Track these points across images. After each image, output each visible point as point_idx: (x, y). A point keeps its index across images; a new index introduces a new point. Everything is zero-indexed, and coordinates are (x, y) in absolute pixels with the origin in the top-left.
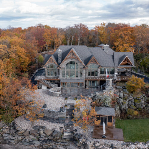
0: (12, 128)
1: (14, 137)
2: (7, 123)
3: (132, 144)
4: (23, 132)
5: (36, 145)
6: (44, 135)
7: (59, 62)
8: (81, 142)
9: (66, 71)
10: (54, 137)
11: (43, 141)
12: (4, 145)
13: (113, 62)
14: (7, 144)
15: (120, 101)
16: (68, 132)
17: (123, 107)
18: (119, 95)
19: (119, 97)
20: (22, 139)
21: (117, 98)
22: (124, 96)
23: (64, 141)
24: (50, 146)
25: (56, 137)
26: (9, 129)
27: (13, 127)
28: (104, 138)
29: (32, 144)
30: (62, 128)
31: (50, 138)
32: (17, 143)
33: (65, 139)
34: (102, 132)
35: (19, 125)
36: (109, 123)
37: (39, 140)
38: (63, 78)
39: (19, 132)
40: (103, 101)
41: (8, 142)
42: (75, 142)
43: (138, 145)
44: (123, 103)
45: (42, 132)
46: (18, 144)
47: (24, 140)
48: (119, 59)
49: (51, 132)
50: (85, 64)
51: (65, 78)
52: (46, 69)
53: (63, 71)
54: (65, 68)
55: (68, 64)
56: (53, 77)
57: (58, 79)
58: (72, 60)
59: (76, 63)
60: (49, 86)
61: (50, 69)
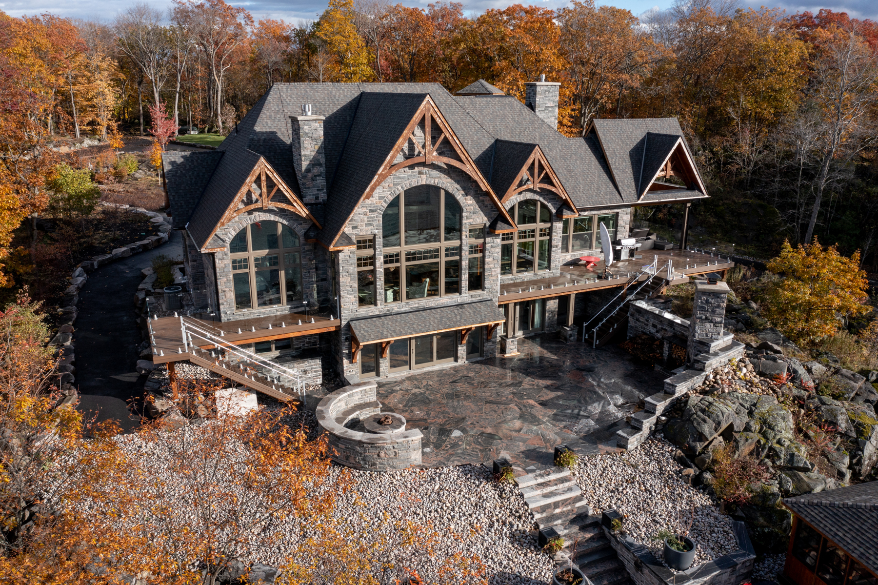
7: (314, 194)
9: (379, 261)
38: (363, 311)
51: (380, 308)
52: (224, 262)
53: (361, 262)
54: (379, 241)
55: (395, 203)
56: (282, 309)
57: (329, 325)
58: (423, 180)
59: (450, 197)
60: (272, 391)
61: (253, 254)
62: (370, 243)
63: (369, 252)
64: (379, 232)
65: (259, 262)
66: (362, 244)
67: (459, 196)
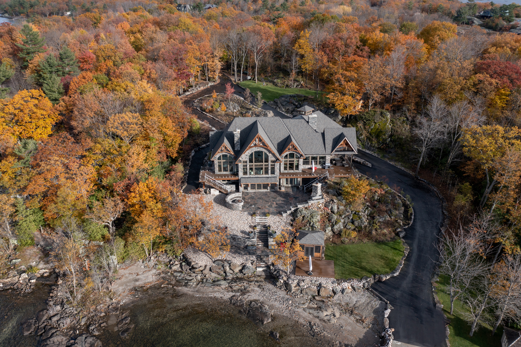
0: (184, 264)
1: (190, 276)
2: (174, 256)
3: (344, 281)
4: (201, 269)
5: (223, 287)
6: (232, 272)
7: (236, 149)
8: (282, 281)
9: (248, 166)
10: (245, 274)
11: (232, 280)
12: (180, 288)
13: (323, 145)
14: (184, 286)
15: (332, 218)
16: (263, 267)
17: (336, 227)
18: (332, 208)
19: (331, 212)
20: (202, 279)
21: (328, 214)
22: (338, 208)
23: (259, 279)
24: (241, 286)
25: (246, 275)
26: (179, 265)
27: (184, 262)
28: (309, 275)
29: (218, 285)
30: (254, 261)
31: (240, 275)
32: (198, 284)
33: (259, 276)
34: (307, 266)
35: (194, 260)
36: (317, 253)
37: (225, 279)
38: (244, 176)
39: (197, 270)
40: (308, 219)
41: (184, 284)
42: (272, 280)
43: (352, 283)
44: (336, 222)
45: (228, 269)
46: (199, 286)
47: (205, 280)
48: (334, 140)
49: (240, 268)
50: (278, 151)
51: (248, 176)
52: (216, 162)
53: (244, 166)
54: (248, 162)
55: (252, 155)
56: (228, 173)
57: (236, 178)
58: (259, 150)
59: (265, 154)
60: (222, 191)
61: (222, 161)
62: (246, 162)
63: (246, 164)
64: (248, 160)
65: (224, 163)
66: (244, 162)
67: (268, 153)
